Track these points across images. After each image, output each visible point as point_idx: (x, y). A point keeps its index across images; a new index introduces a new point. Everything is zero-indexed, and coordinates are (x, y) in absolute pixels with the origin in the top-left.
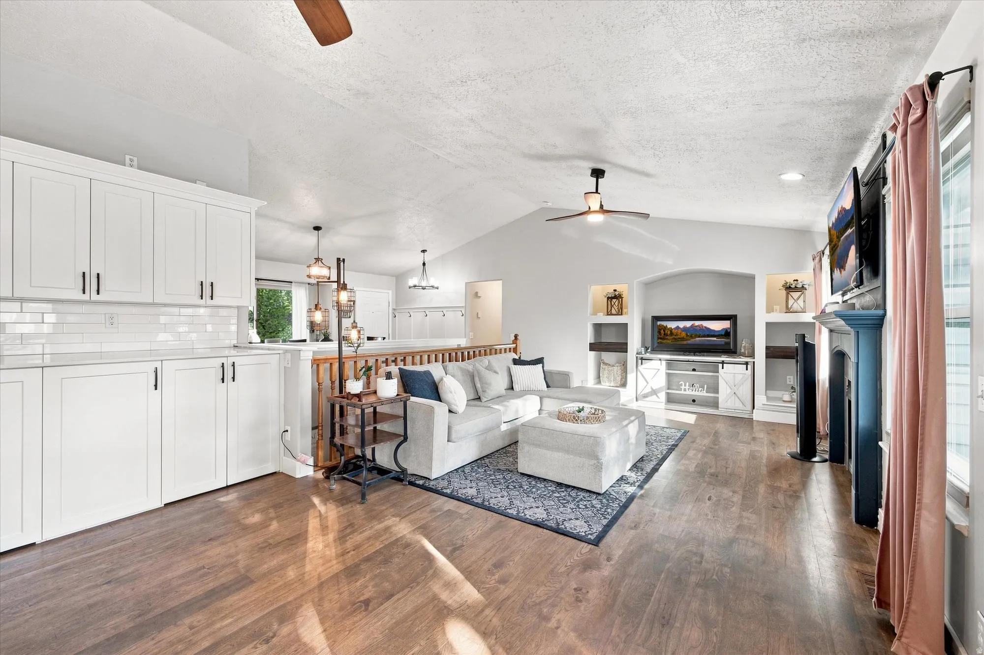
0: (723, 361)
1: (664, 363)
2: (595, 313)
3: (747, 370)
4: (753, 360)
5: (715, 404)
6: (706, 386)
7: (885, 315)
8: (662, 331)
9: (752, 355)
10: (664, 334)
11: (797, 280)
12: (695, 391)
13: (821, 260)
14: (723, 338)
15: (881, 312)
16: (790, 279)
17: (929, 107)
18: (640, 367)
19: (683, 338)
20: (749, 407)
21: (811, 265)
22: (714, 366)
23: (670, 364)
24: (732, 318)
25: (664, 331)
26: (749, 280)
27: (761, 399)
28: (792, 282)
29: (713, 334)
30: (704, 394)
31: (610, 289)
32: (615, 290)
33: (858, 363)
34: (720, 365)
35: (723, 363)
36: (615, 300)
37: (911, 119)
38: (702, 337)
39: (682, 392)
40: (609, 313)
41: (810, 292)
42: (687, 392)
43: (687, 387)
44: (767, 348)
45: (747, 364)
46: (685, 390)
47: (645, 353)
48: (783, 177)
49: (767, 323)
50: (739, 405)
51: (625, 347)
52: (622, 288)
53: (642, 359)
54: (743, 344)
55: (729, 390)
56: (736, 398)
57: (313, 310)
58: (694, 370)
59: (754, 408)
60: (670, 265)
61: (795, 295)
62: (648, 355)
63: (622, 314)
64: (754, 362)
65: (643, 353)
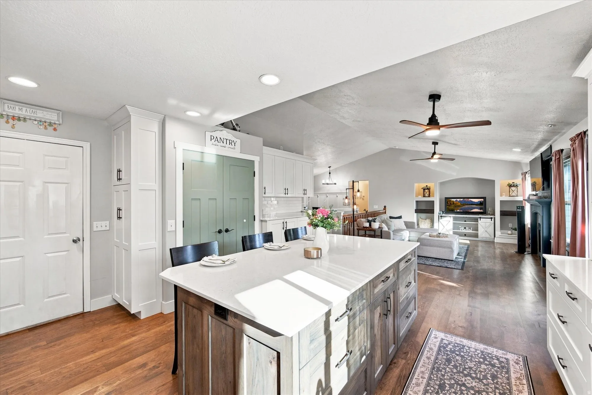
0: (480, 217)
1: (452, 218)
2: (417, 196)
3: (491, 221)
4: (494, 217)
5: (476, 236)
6: (472, 228)
7: (552, 201)
8: (449, 202)
9: (494, 214)
10: (450, 204)
11: (514, 183)
12: (467, 230)
13: (525, 175)
14: (479, 206)
15: (551, 200)
16: (511, 182)
17: (561, 156)
18: (440, 220)
19: (459, 206)
20: (493, 237)
21: (520, 177)
22: (476, 220)
23: (455, 219)
24: (484, 198)
25: (450, 202)
26: (492, 182)
27: (498, 233)
28: (512, 184)
29: (474, 203)
30: (471, 231)
31: (424, 185)
32: (427, 186)
33: (543, 216)
34: (479, 219)
35: (480, 218)
36: (427, 190)
37: (557, 158)
38: (469, 205)
39: (461, 231)
40: (424, 196)
41: (520, 188)
42: (463, 231)
43: (463, 229)
44: (501, 211)
45: (491, 218)
46: (462, 230)
47: (443, 214)
48: (513, 150)
49: (500, 201)
50: (488, 236)
51: (433, 211)
52: (429, 185)
53: (441, 216)
54: (489, 210)
55: (483, 230)
56: (487, 233)
57: (345, 199)
58: (465, 221)
59: (495, 237)
60: (455, 175)
61: (513, 188)
62: (444, 215)
63: (430, 197)
64: (495, 218)
65: (442, 214)
